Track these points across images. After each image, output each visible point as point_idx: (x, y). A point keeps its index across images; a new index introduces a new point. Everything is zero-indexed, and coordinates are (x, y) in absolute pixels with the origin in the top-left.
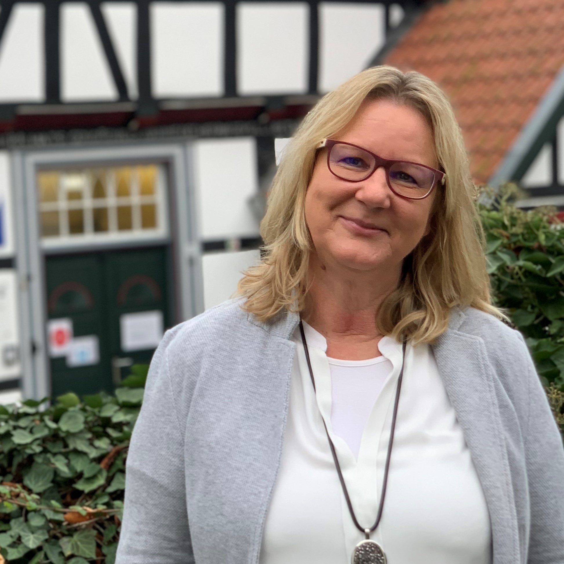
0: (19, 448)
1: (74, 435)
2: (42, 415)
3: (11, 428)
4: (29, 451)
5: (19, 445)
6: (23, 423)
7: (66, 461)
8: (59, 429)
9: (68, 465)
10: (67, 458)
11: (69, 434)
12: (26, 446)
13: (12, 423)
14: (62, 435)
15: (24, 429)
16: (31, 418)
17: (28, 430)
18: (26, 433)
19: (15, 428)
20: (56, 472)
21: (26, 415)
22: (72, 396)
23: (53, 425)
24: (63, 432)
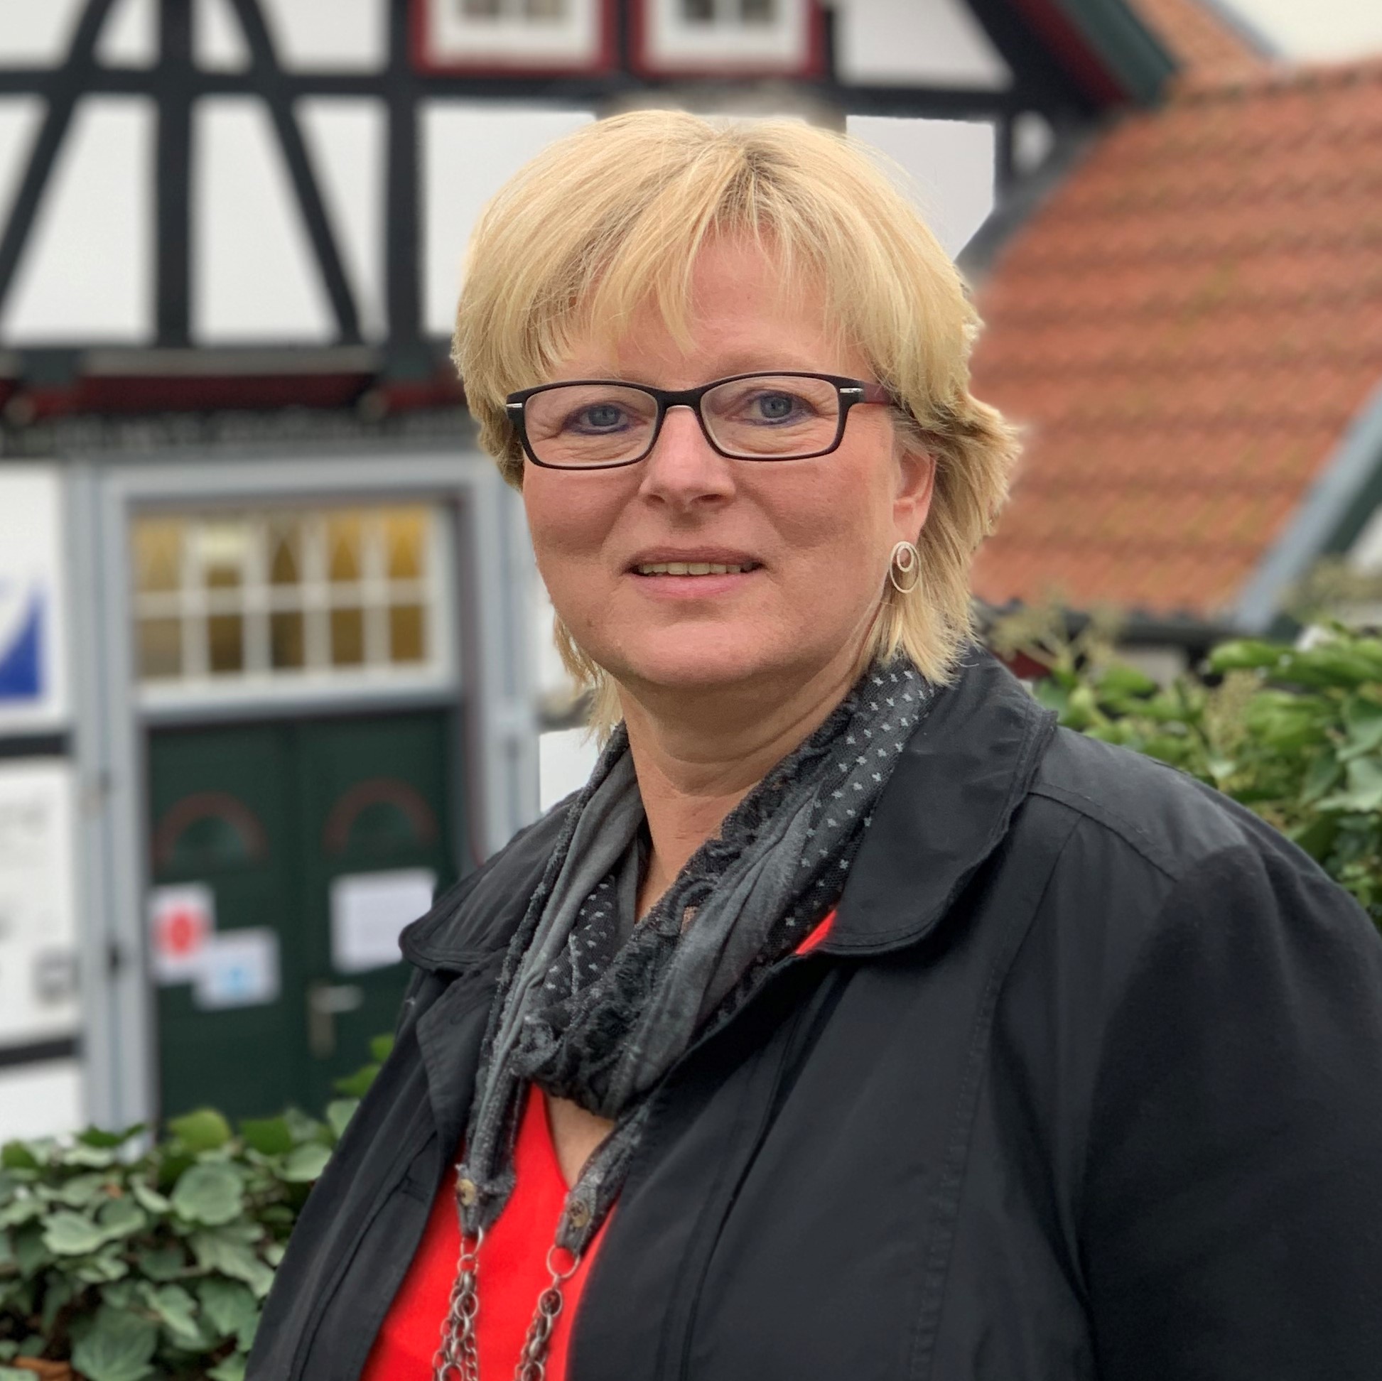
0: (62, 1265)
1: (213, 1230)
2: (126, 1171)
3: (41, 1209)
4: (89, 1276)
5: (64, 1257)
6: (75, 1192)
7: (190, 1305)
8: (172, 1215)
9: (197, 1316)
10: (194, 1295)
11: (200, 1227)
12: (80, 1260)
13: (45, 1193)
14: (181, 1230)
15: (78, 1209)
16: (97, 1180)
17: (89, 1213)
18: (82, 1222)
19: (53, 1207)
20: (163, 1336)
21: (84, 1170)
22: (210, 1120)
23: (156, 1203)
24: (184, 1222)
